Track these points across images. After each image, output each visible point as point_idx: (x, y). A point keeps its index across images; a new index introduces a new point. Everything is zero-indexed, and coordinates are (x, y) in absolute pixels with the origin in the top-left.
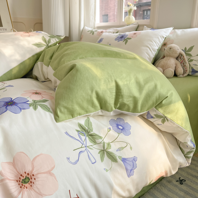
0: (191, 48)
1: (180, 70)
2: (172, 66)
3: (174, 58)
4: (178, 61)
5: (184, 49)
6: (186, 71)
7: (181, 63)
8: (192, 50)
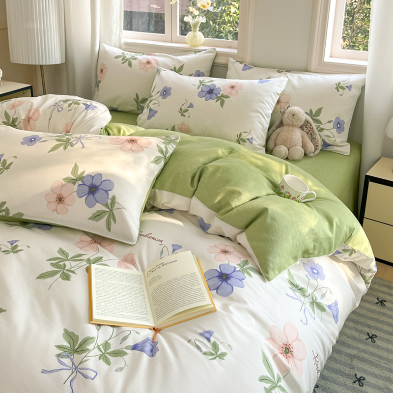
0: (319, 111)
1: (311, 146)
2: (298, 141)
3: (298, 128)
4: (303, 130)
5: (308, 112)
6: (317, 146)
7: (308, 133)
8: (320, 113)
